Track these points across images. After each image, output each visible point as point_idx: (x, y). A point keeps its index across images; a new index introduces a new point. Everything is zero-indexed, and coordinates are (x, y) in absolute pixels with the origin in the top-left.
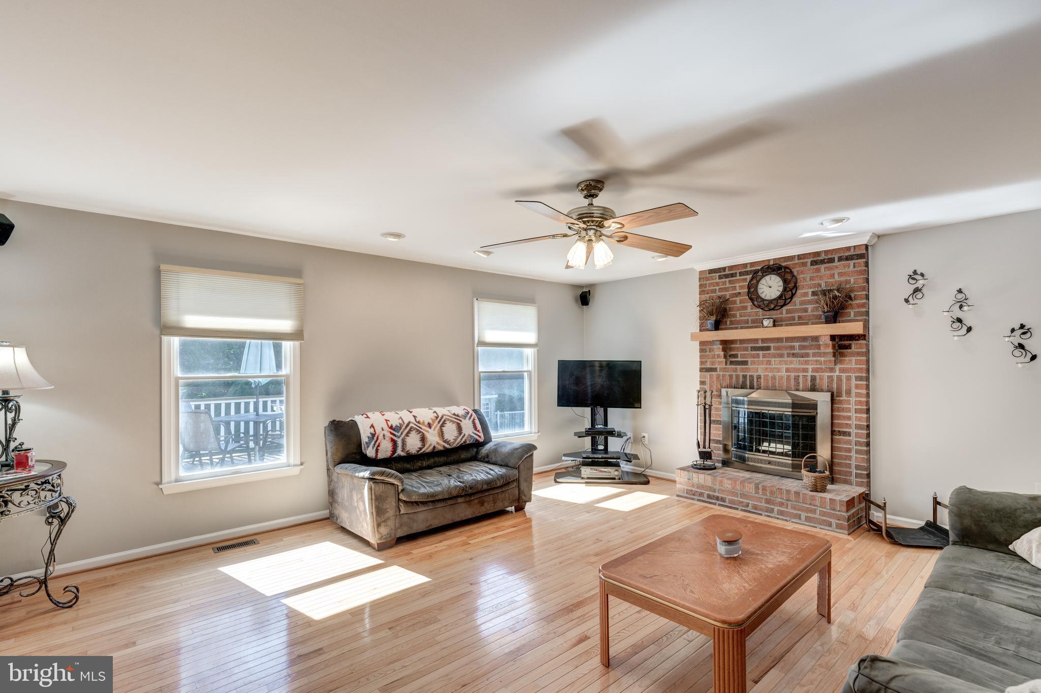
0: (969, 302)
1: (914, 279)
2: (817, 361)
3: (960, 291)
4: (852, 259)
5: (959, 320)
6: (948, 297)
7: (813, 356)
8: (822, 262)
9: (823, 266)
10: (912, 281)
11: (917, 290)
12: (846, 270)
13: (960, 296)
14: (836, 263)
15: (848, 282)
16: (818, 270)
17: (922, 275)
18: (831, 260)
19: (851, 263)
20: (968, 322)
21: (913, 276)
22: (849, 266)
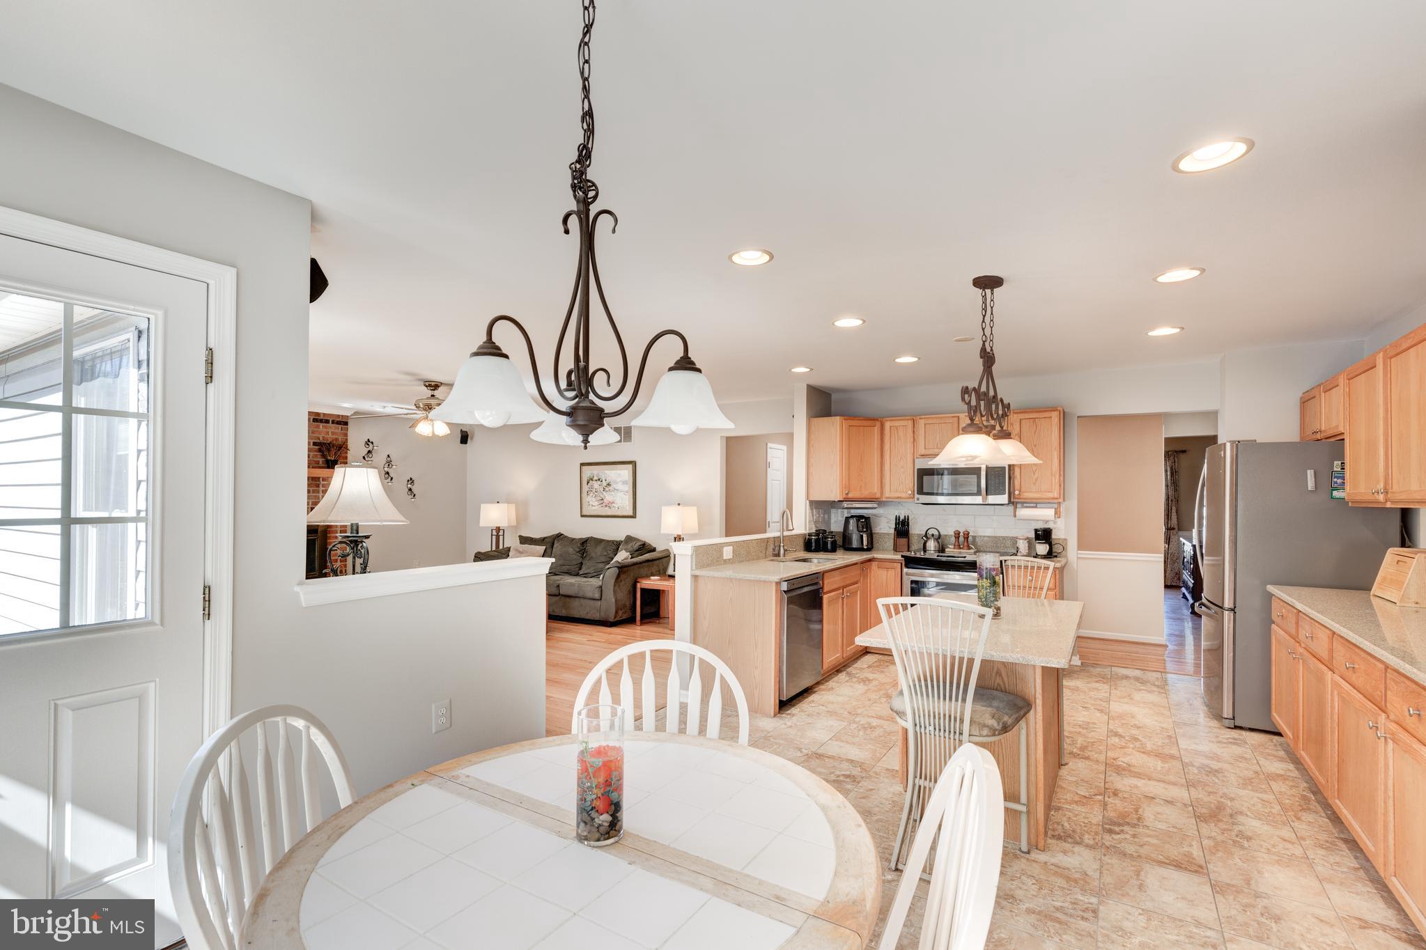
0: (392, 463)
1: (368, 444)
2: (316, 496)
3: (388, 456)
4: (341, 424)
5: (388, 473)
6: (383, 459)
7: (313, 493)
8: (321, 421)
9: (321, 425)
10: (367, 446)
11: (369, 452)
12: (337, 431)
13: (389, 459)
14: (330, 424)
15: (337, 440)
16: (318, 427)
17: (372, 443)
18: (327, 422)
19: (340, 426)
20: (392, 475)
21: (368, 442)
22: (338, 428)
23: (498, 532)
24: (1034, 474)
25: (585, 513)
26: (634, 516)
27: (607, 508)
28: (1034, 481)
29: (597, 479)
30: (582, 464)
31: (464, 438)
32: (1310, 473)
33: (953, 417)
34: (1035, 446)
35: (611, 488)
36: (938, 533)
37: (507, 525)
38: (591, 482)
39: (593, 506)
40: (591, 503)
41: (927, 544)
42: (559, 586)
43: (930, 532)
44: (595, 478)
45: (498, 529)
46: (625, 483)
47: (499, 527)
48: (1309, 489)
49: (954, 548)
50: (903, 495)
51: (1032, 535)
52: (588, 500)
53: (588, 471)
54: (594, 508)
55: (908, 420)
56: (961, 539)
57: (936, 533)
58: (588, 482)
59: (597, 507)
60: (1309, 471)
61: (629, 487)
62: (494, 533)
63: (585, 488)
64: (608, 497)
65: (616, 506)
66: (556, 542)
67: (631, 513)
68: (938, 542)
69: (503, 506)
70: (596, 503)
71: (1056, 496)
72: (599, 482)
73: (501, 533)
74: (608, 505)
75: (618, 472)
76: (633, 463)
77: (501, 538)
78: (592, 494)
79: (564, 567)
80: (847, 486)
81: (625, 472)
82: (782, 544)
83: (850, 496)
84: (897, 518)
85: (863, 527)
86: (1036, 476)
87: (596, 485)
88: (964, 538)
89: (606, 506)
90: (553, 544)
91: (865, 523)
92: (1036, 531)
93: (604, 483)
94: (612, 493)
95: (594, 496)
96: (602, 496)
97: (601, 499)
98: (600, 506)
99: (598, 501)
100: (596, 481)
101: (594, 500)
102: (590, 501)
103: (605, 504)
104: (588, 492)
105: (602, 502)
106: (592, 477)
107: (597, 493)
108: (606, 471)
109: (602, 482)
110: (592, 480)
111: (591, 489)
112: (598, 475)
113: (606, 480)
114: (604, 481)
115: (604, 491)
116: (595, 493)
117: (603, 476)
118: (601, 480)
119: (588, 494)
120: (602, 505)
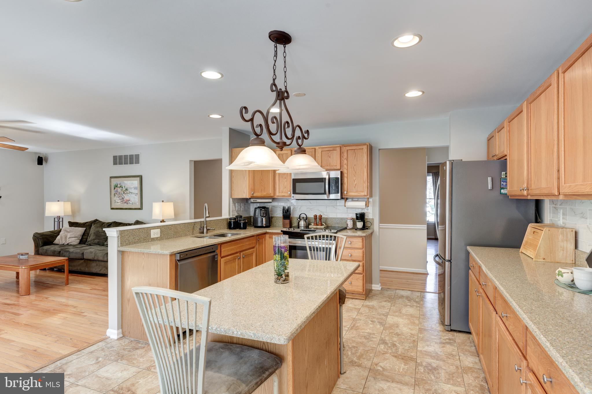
23: (59, 220)
24: (354, 181)
25: (113, 207)
26: (141, 209)
27: (126, 204)
28: (354, 186)
29: (120, 186)
30: (111, 178)
31: (40, 161)
32: (489, 179)
33: (312, 148)
34: (355, 165)
35: (128, 192)
36: (306, 216)
37: (63, 215)
38: (116, 188)
39: (117, 202)
40: (116, 201)
41: (300, 223)
42: (83, 253)
43: (302, 216)
44: (119, 186)
45: (59, 217)
46: (135, 188)
47: (60, 217)
48: (489, 188)
49: (314, 225)
50: (286, 195)
51: (355, 217)
52: (114, 199)
53: (115, 181)
54: (118, 204)
55: (288, 150)
56: (318, 219)
57: (305, 216)
58: (115, 188)
59: (120, 203)
60: (489, 178)
61: (138, 191)
62: (56, 220)
63: (113, 192)
64: (126, 197)
65: (131, 202)
66: (93, 225)
67: (139, 207)
68: (306, 222)
69: (61, 203)
70: (119, 201)
71: (365, 194)
72: (121, 188)
73: (61, 220)
74: (127, 202)
75: (132, 182)
76: (141, 177)
77: (61, 223)
78: (117, 196)
79: (96, 240)
80: (253, 190)
81: (136, 183)
82: (205, 226)
83: (255, 195)
84: (284, 209)
85: (264, 214)
86: (355, 183)
87: (119, 190)
88: (319, 219)
89: (125, 203)
90: (91, 226)
91: (266, 211)
92: (356, 214)
93: (124, 189)
94: (128, 195)
95: (118, 197)
96: (123, 197)
97: (122, 198)
98: (122, 202)
99: (120, 200)
100: (119, 187)
101: (118, 199)
102: (116, 200)
103: (124, 202)
104: (114, 194)
105: (122, 200)
106: (117, 185)
107: (120, 195)
108: (124, 182)
109: (122, 188)
110: (117, 186)
111: (116, 193)
112: (120, 184)
113: (125, 187)
114: (124, 187)
115: (124, 193)
116: (119, 195)
117: (123, 184)
118: (122, 187)
119: (114, 196)
120: (123, 202)
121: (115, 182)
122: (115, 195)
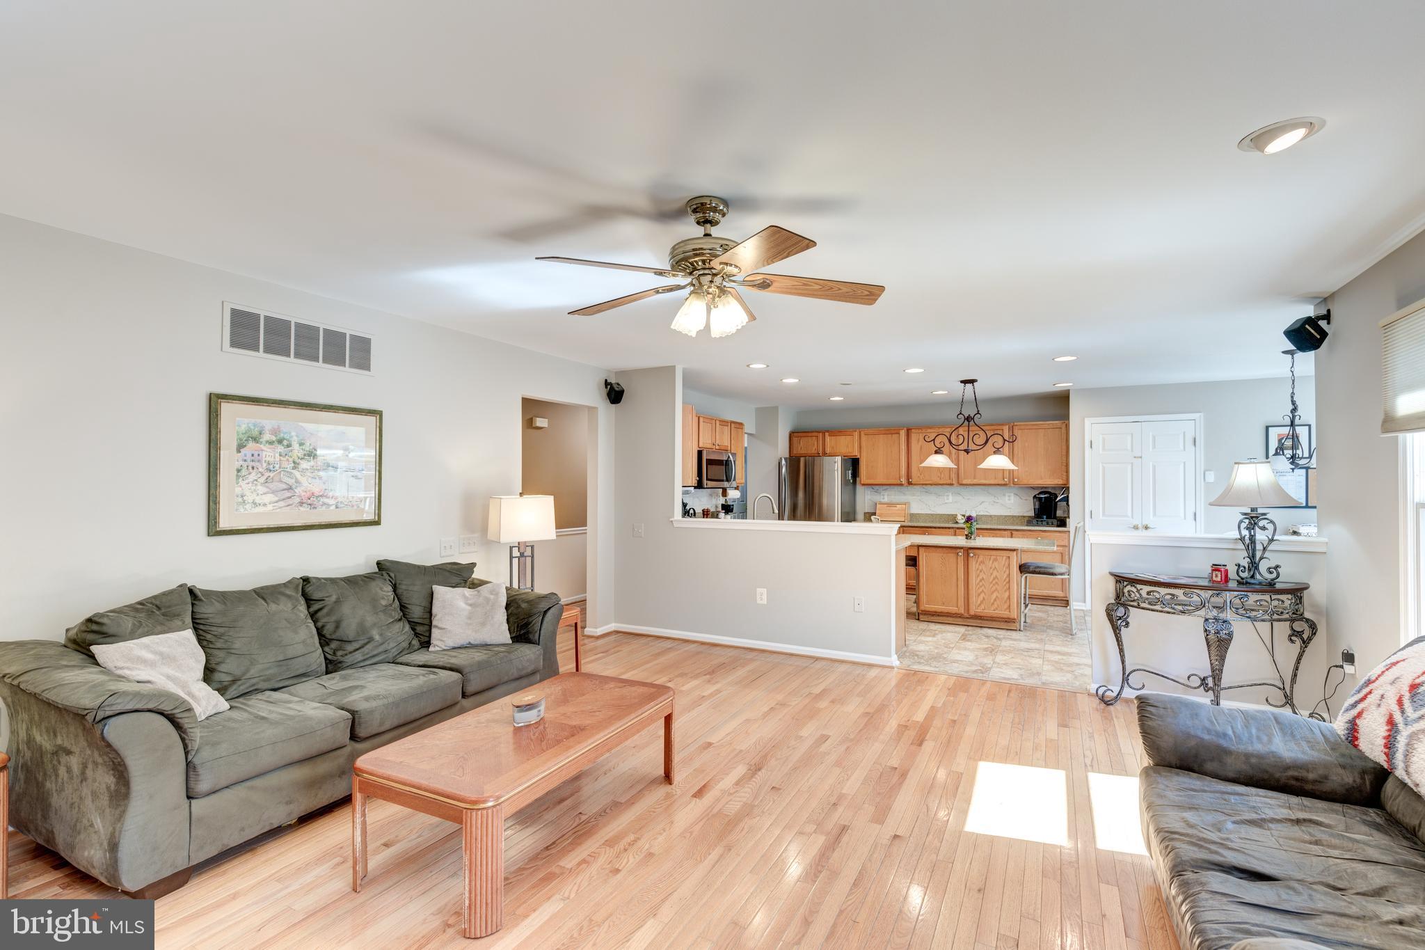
25: (222, 524)
26: (376, 522)
29: (274, 438)
30: (219, 399)
38: (251, 444)
39: (255, 504)
40: (250, 498)
44: (267, 437)
52: (238, 490)
54: (260, 509)
58: (240, 447)
59: (270, 507)
64: (307, 484)
65: (331, 502)
70: (270, 498)
72: (280, 448)
74: (310, 501)
75: (341, 428)
76: (376, 413)
78: (253, 476)
87: (270, 454)
89: (301, 503)
94: (321, 473)
95: (262, 480)
96: (291, 482)
97: (284, 486)
98: (282, 504)
99: (273, 492)
100: (271, 443)
101: (261, 489)
102: (247, 493)
103: (297, 500)
104: (239, 471)
105: (288, 494)
106: (257, 433)
107: (272, 474)
108: (300, 424)
109: (289, 446)
110: (255, 440)
111: (252, 464)
112: (275, 432)
113: (301, 444)
114: (296, 446)
115: (294, 468)
116: (267, 474)
117: (293, 434)
118: (285, 443)
119: (238, 477)
120: (290, 501)
121: (246, 420)
122: (244, 472)
